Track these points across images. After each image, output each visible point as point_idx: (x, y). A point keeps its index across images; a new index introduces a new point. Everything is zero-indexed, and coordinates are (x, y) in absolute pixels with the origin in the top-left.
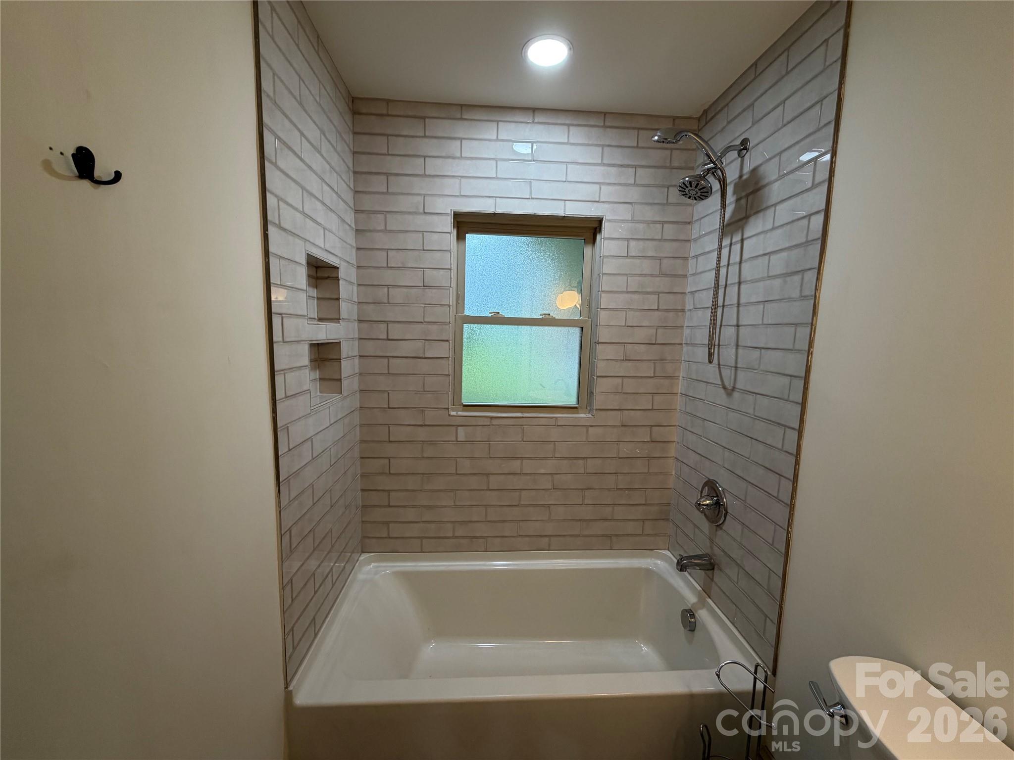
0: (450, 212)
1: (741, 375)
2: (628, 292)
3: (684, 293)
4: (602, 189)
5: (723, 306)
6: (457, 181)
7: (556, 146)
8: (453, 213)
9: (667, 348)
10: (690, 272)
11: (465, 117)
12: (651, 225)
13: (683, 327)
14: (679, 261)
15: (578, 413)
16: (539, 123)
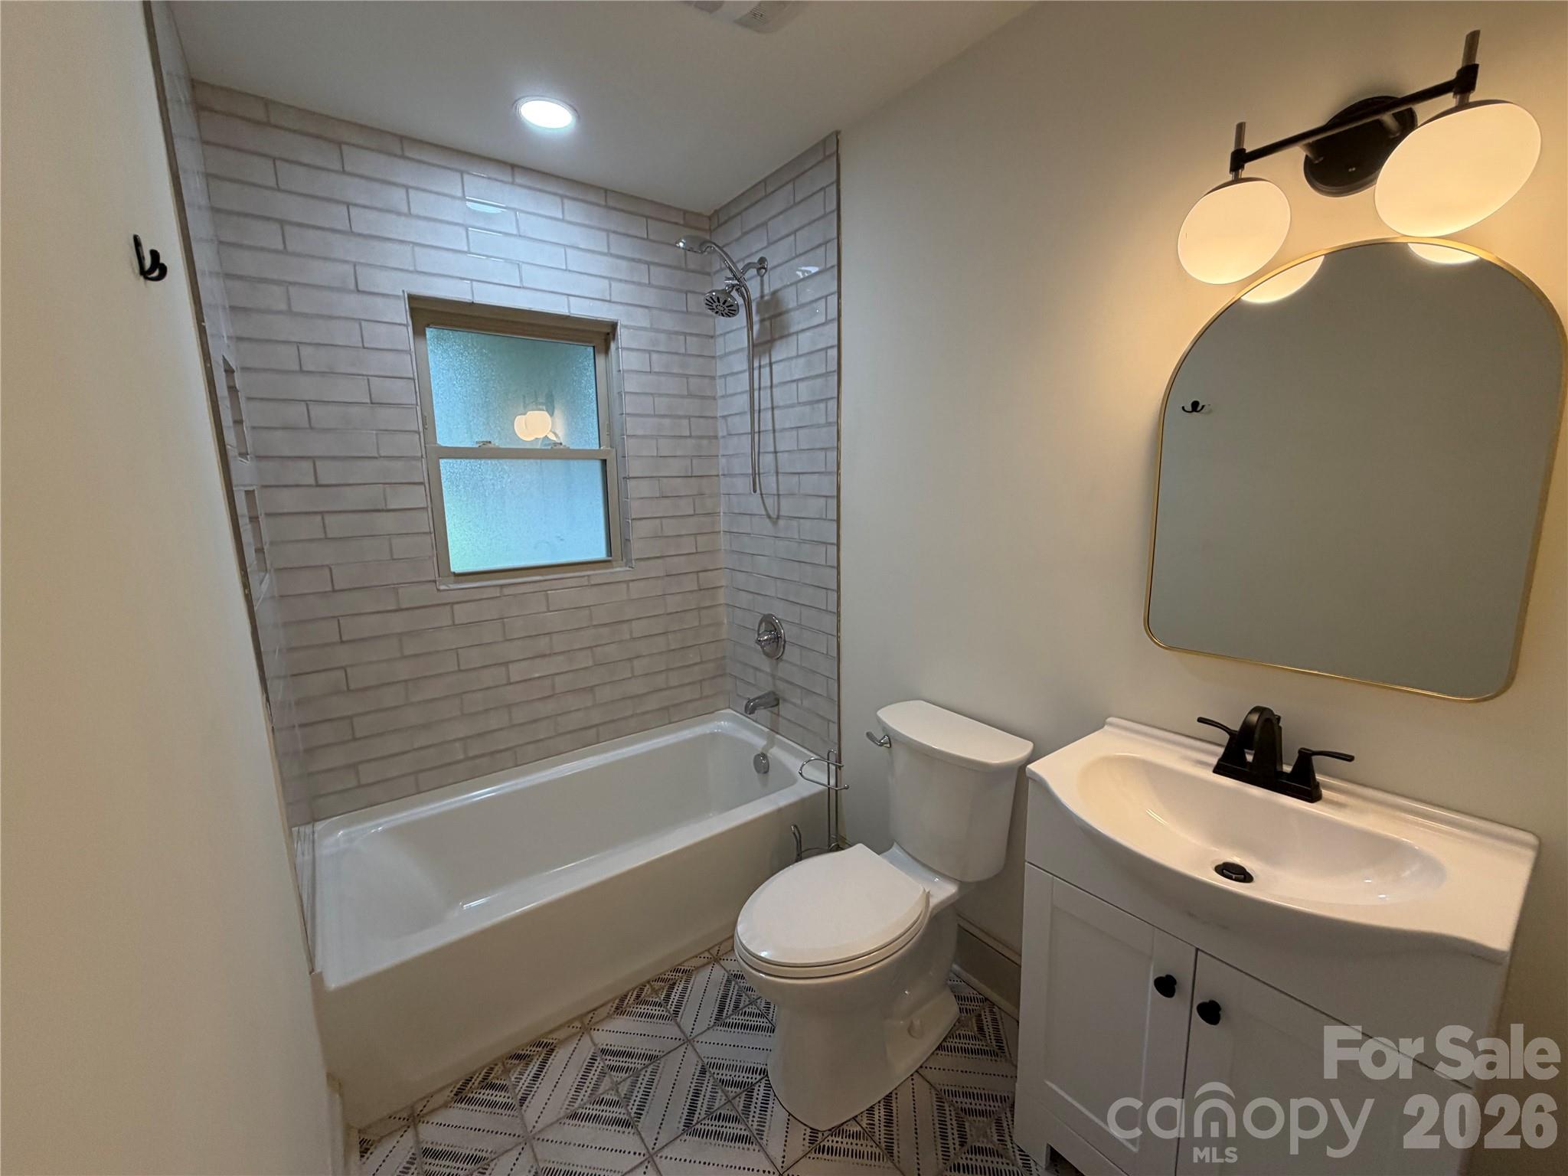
0: (401, 294)
1: (783, 502)
2: (655, 416)
3: (716, 417)
4: (612, 287)
5: (759, 432)
6: (408, 248)
7: (549, 221)
8: (406, 296)
9: (704, 481)
10: (719, 394)
11: (408, 154)
12: (673, 336)
13: (718, 456)
14: (706, 381)
15: (613, 568)
16: (521, 186)
